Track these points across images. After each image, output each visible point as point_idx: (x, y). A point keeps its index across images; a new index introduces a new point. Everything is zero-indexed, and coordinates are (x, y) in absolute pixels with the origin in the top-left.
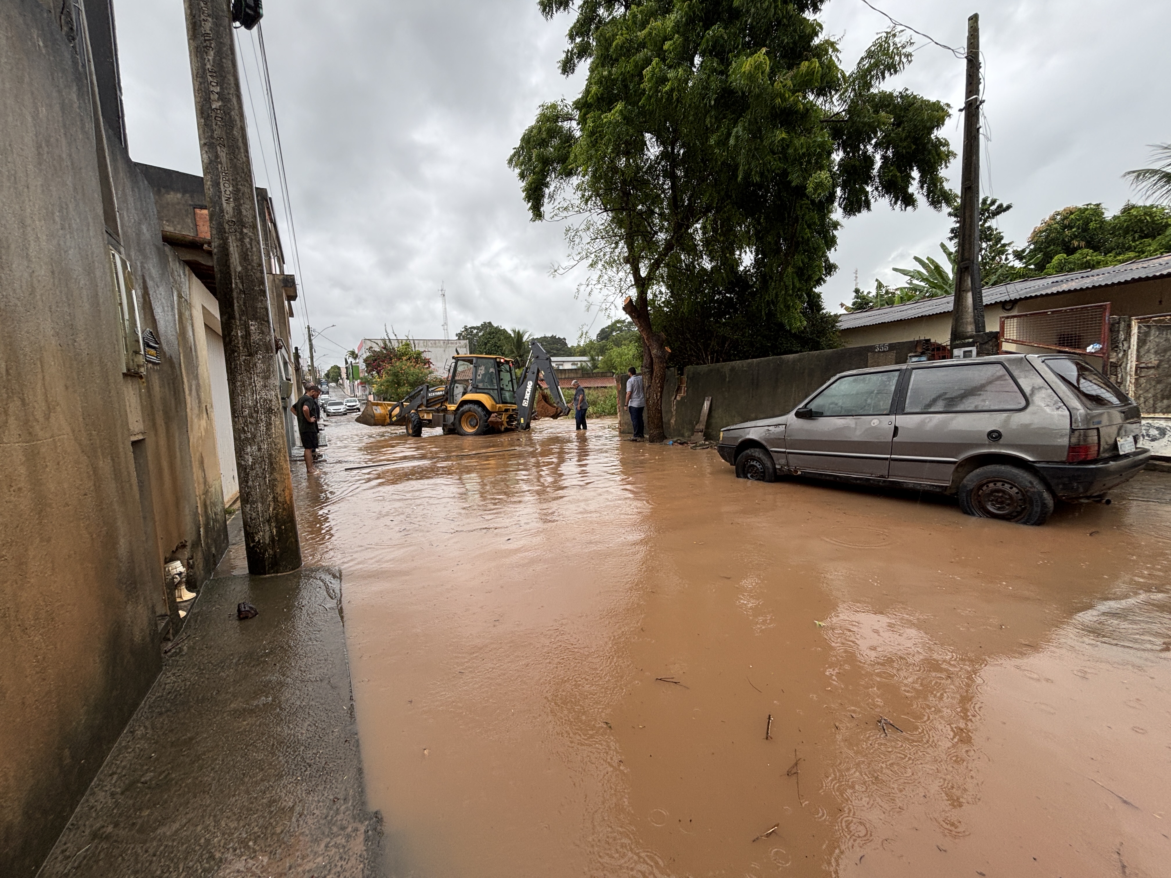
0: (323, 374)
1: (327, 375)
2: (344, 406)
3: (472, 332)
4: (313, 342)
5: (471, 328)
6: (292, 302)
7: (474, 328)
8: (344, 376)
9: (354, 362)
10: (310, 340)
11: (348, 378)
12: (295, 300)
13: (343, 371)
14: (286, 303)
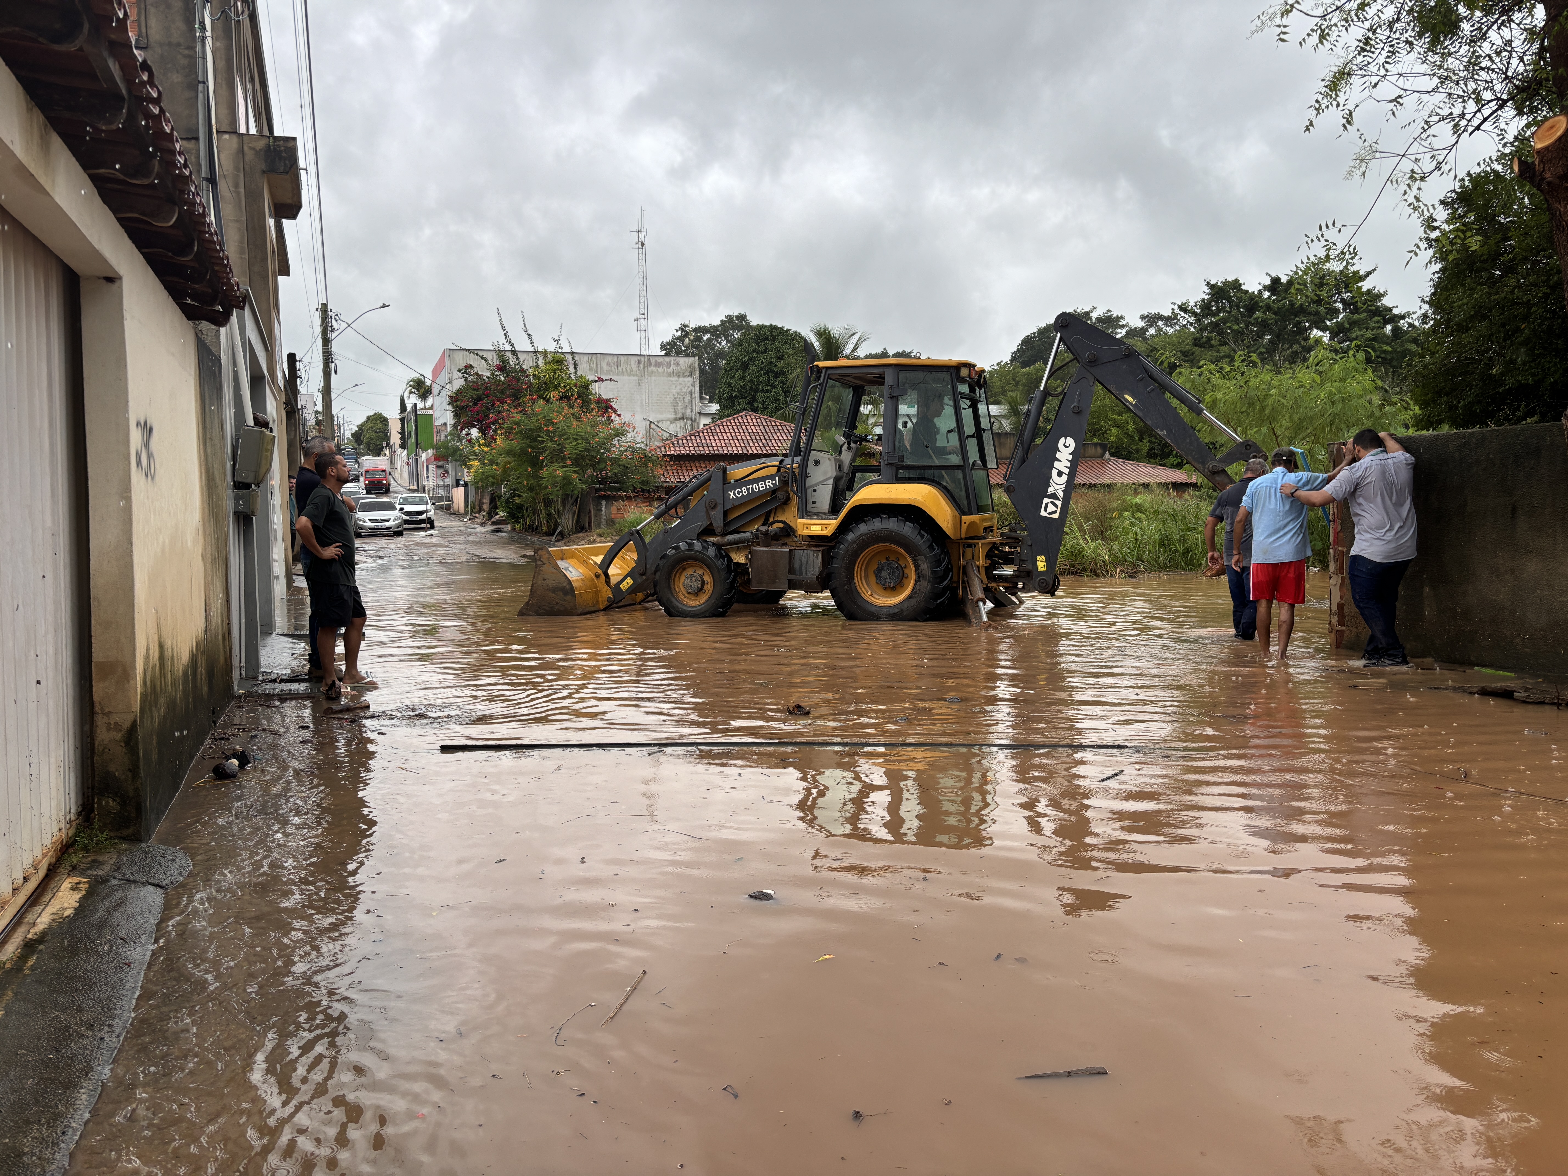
0: (348, 435)
1: (357, 436)
2: (396, 513)
3: (699, 339)
4: (335, 347)
5: (696, 330)
6: (286, 223)
7: (703, 330)
8: (395, 438)
9: (420, 405)
10: (326, 342)
11: (403, 446)
12: (293, 216)
13: (395, 428)
14: (271, 222)
